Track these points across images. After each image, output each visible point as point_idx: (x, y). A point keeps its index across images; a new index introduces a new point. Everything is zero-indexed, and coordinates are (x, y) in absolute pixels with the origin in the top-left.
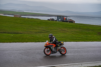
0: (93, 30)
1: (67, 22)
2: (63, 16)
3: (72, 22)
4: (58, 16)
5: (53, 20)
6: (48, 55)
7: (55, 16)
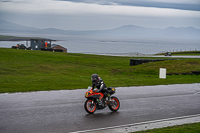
0: (101, 66)
1: (51, 50)
2: (43, 40)
3: (61, 51)
4: (32, 40)
5: (22, 47)
6: (92, 113)
7: (27, 39)
